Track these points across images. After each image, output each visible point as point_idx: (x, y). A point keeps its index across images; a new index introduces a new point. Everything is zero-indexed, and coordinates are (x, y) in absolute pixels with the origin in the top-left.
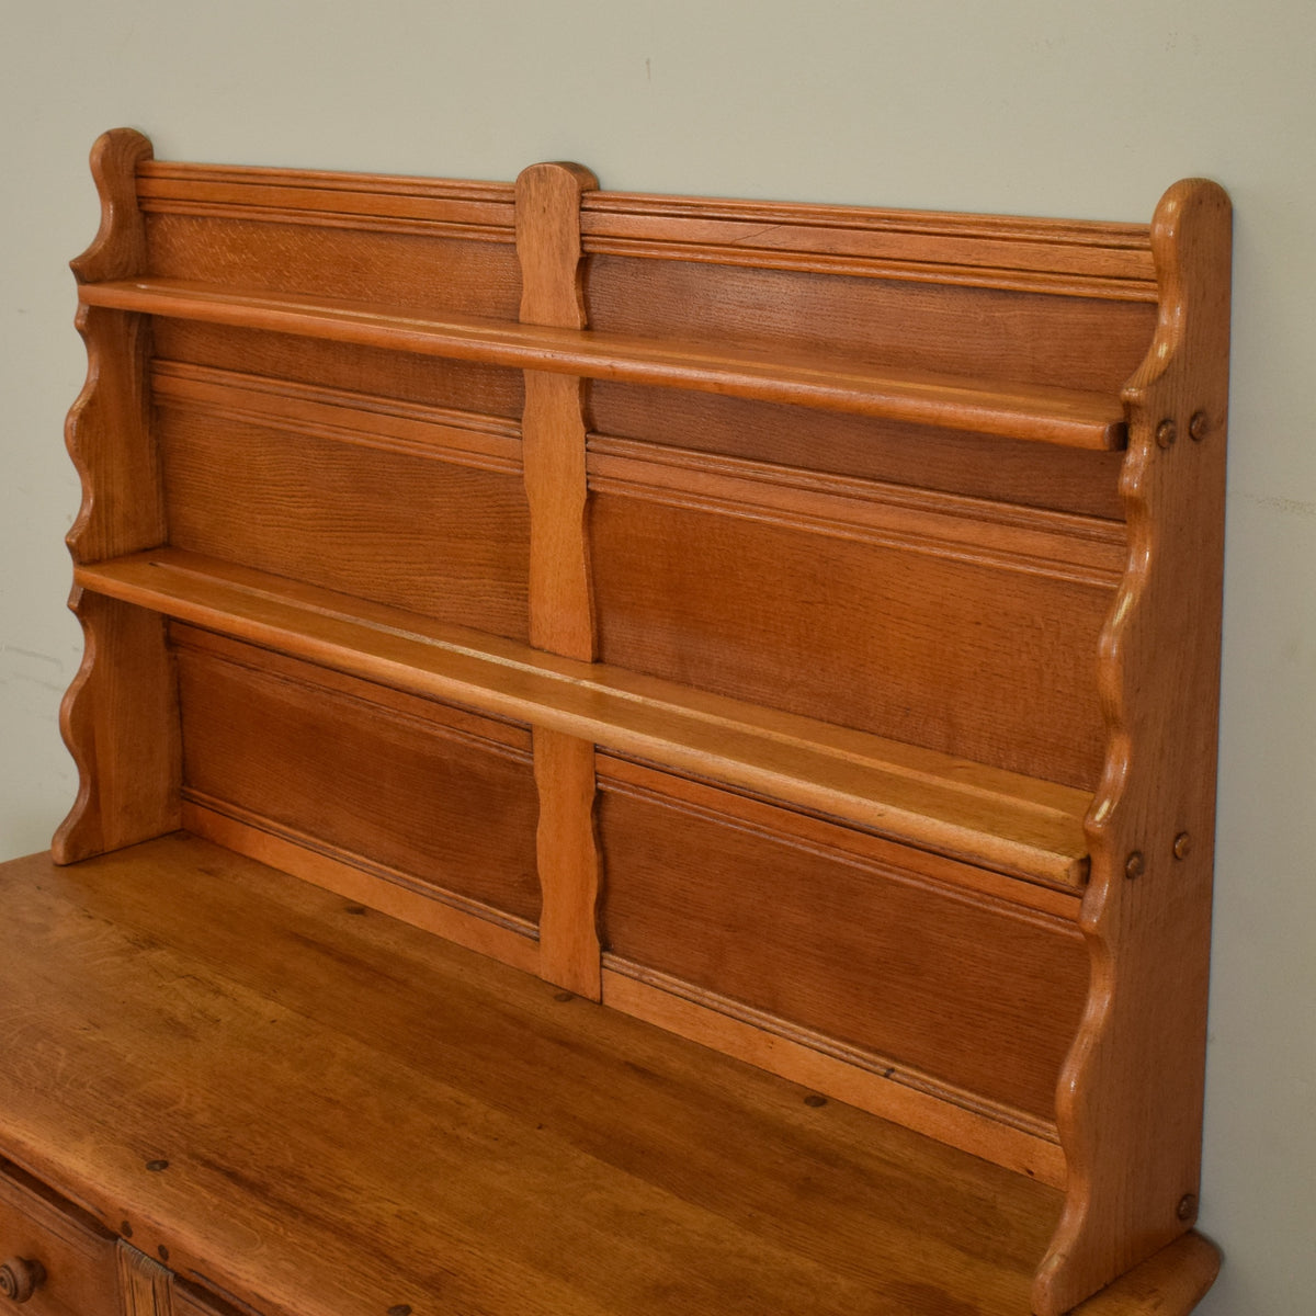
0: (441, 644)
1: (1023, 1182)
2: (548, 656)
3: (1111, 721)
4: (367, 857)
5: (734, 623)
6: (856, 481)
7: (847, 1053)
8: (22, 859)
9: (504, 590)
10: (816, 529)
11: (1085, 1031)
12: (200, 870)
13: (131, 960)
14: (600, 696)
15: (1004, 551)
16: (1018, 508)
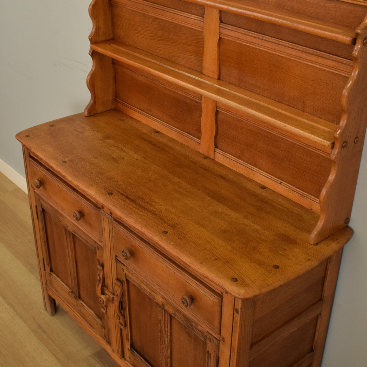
0: (181, 72)
1: (309, 211)
2: (206, 77)
3: (343, 111)
4: (160, 120)
5: (253, 74)
6: (287, 42)
7: (271, 177)
8: (77, 114)
9: (197, 59)
10: (276, 53)
11: (328, 182)
12: (120, 119)
13: (103, 142)
14: (219, 89)
15: (321, 64)
16: (326, 54)
